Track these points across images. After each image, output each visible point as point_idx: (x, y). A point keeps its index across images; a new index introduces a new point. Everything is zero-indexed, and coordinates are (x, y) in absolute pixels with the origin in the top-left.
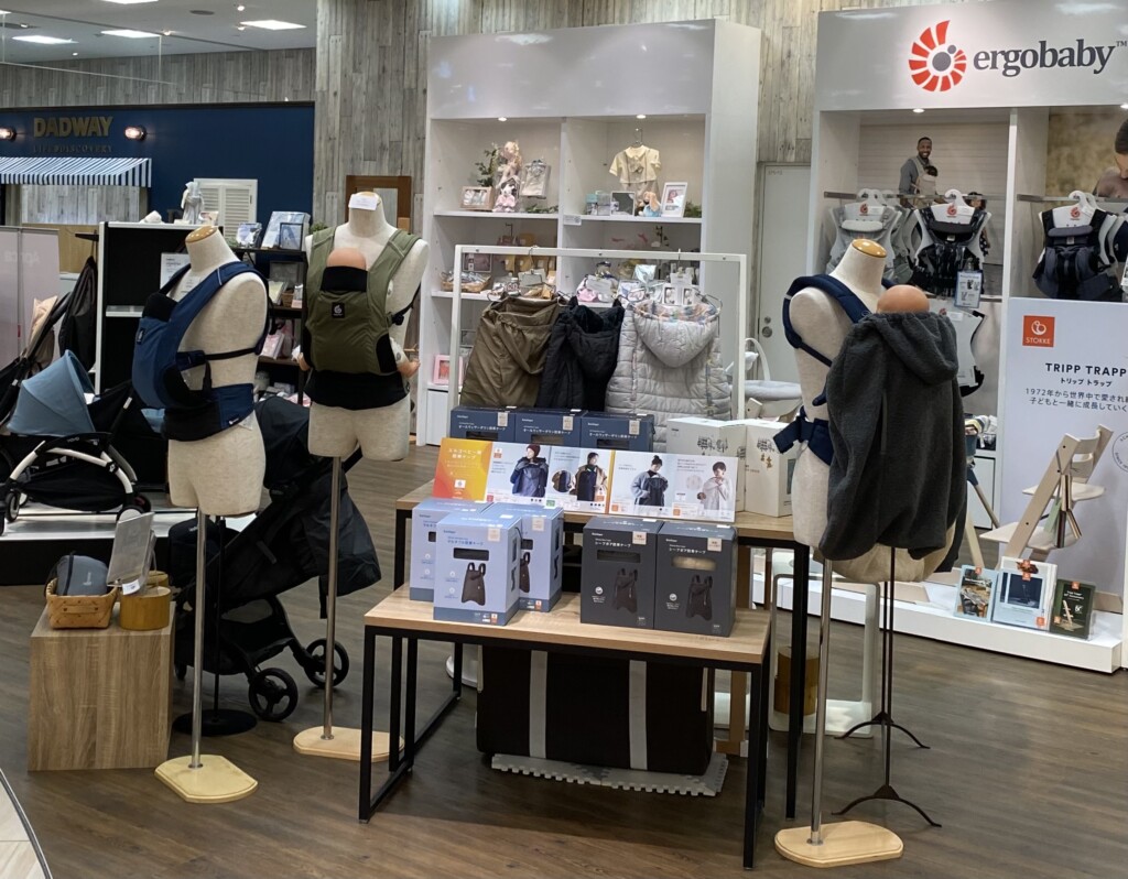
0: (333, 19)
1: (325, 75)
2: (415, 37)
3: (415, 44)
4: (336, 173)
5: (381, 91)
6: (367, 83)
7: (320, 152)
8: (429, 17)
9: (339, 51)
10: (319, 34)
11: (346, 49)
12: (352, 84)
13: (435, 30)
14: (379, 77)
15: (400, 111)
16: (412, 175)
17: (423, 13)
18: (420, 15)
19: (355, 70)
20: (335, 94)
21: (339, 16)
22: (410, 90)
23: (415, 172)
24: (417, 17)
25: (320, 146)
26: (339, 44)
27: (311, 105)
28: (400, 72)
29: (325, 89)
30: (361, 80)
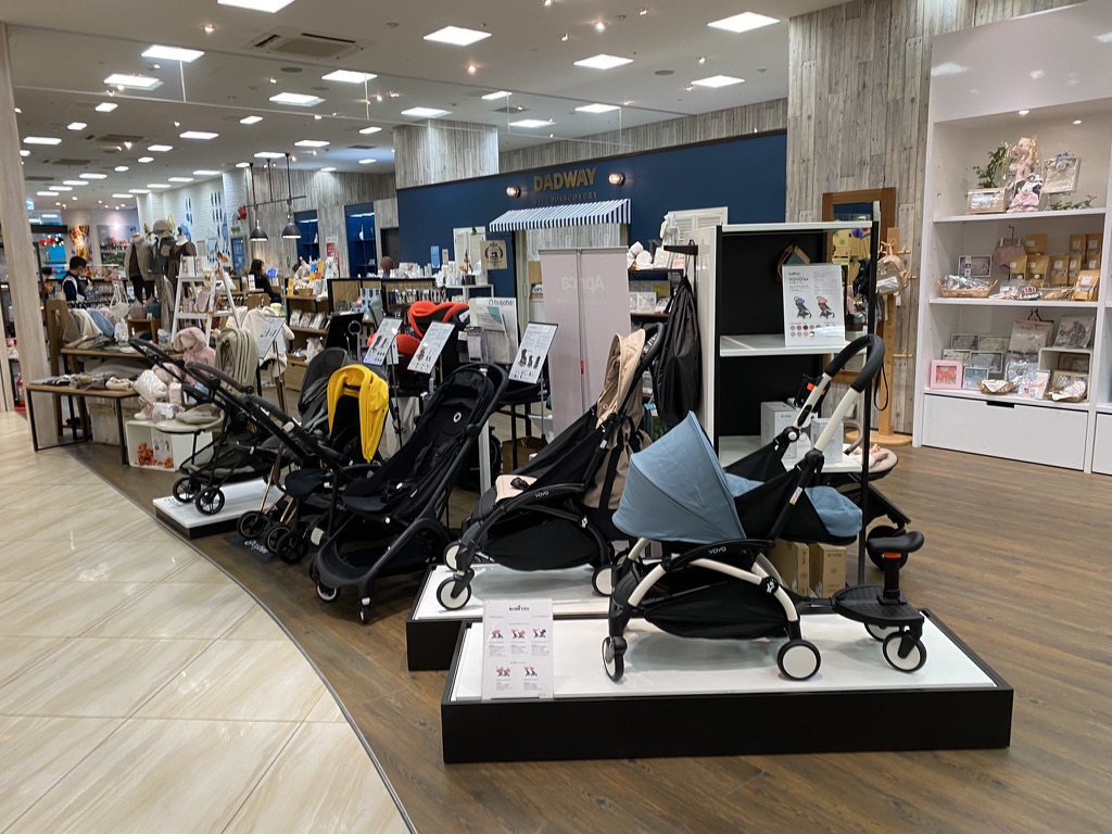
0: (807, 45)
1: (798, 101)
2: (902, 47)
3: (902, 54)
4: (810, 192)
5: (861, 107)
6: (845, 102)
7: (793, 175)
8: (919, 23)
9: (813, 75)
10: (791, 63)
11: (821, 73)
12: (828, 105)
13: (926, 34)
14: (859, 94)
15: (883, 124)
16: (897, 186)
17: (912, 20)
18: (908, 23)
19: (830, 91)
20: (809, 117)
21: (814, 41)
22: (896, 102)
23: (901, 183)
24: (904, 25)
25: (792, 168)
26: (814, 68)
27: (783, 132)
28: (883, 85)
29: (798, 114)
30: (838, 101)
